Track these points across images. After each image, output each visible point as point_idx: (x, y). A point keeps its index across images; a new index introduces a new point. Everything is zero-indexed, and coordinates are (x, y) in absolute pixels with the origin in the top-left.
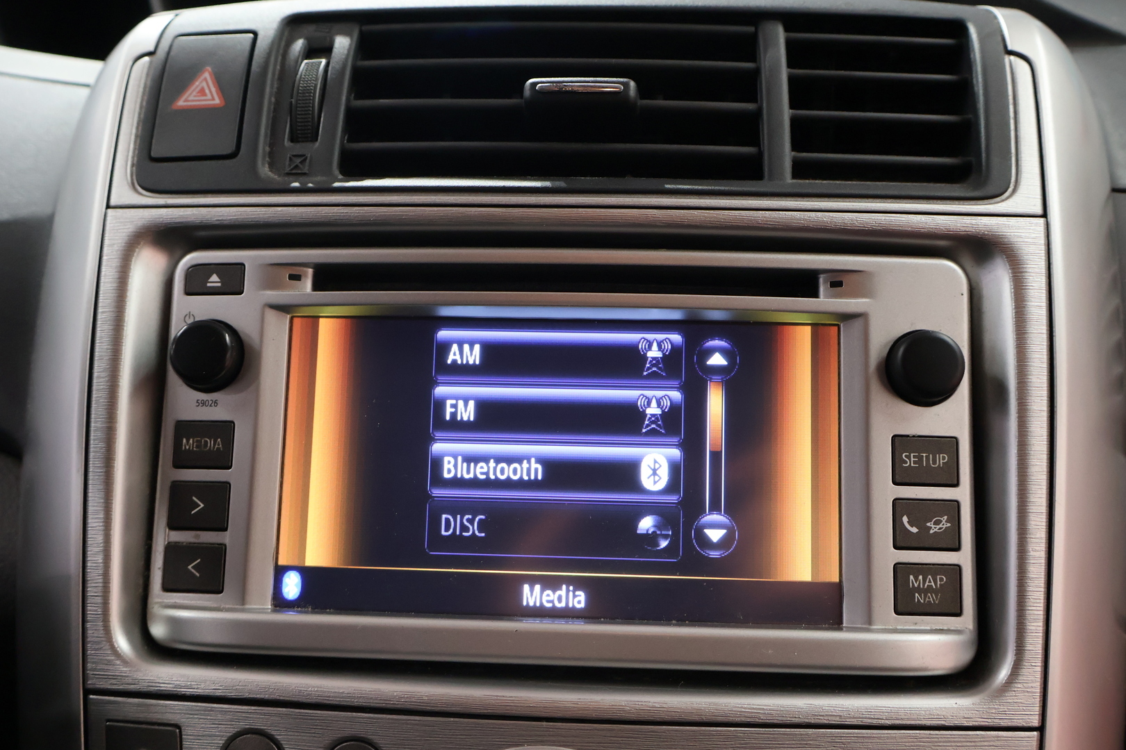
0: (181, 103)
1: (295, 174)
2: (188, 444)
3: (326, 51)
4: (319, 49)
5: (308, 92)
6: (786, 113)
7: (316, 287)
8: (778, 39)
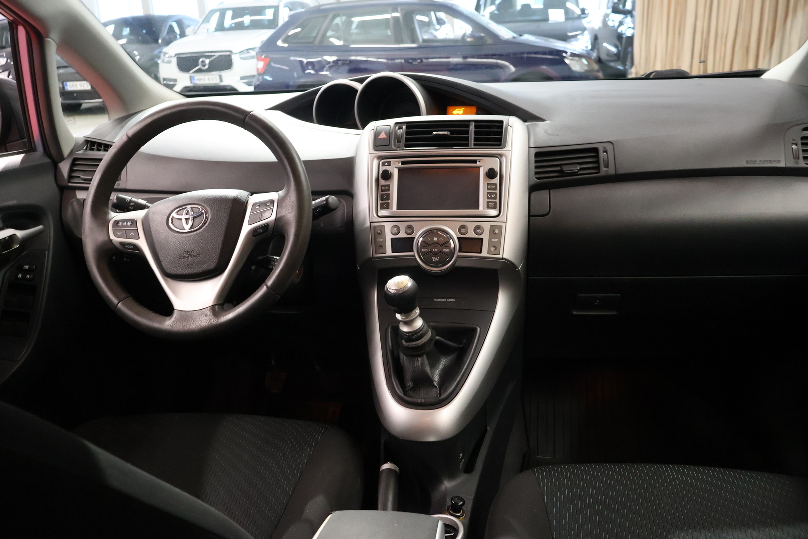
0: (379, 137)
1: (398, 148)
2: (383, 188)
3: (401, 128)
4: (400, 128)
5: (399, 135)
6: (473, 136)
7: (401, 164)
8: (473, 124)
